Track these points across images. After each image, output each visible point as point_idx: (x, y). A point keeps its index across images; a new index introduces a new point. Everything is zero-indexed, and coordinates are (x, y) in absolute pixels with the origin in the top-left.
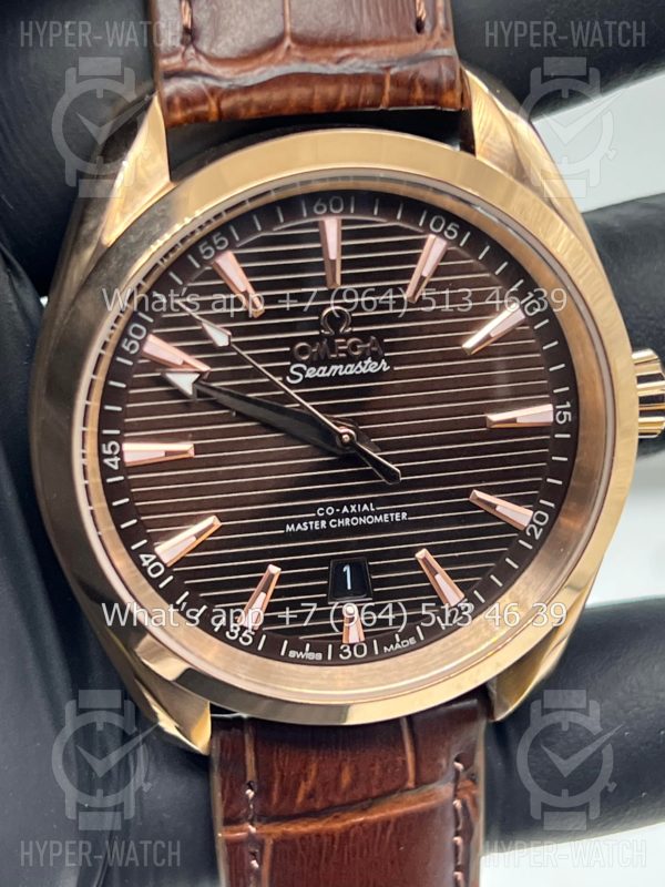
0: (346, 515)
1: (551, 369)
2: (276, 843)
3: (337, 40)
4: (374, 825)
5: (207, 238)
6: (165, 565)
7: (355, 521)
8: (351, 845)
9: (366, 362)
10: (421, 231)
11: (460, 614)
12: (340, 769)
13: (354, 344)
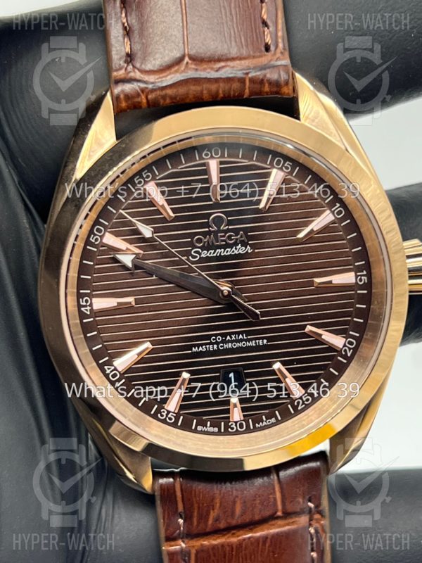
0: (229, 341)
1: (353, 250)
2: (197, 552)
3: (216, 58)
4: (257, 540)
5: (139, 173)
6: (119, 372)
7: (235, 345)
8: (243, 552)
9: (238, 247)
10: (269, 167)
11: (303, 403)
12: (234, 502)
13: (230, 236)
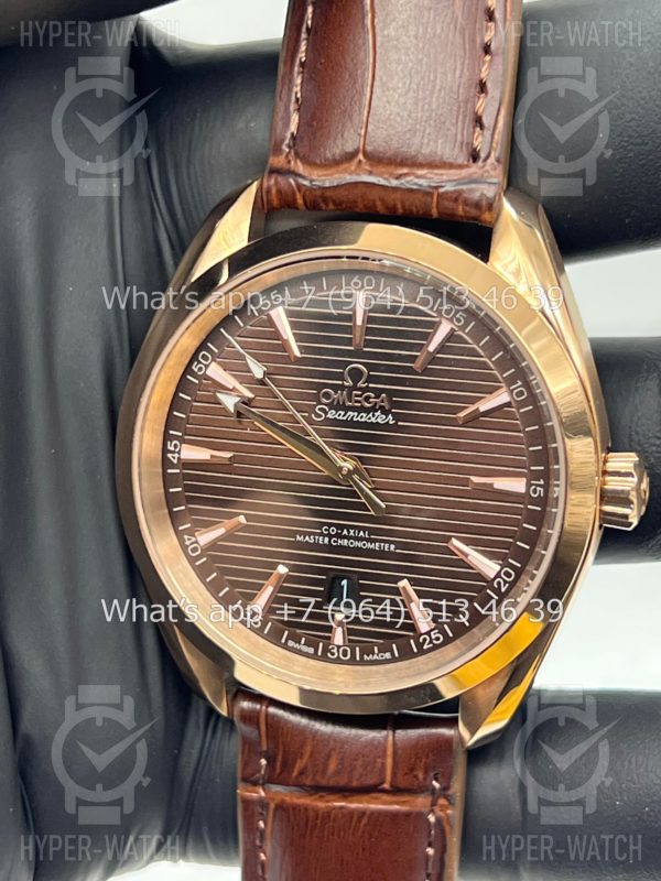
0: (345, 537)
1: (531, 449)
2: (276, 808)
3: (399, 160)
4: (352, 813)
6: (201, 547)
7: (352, 543)
8: (331, 824)
9: (376, 414)
10: (435, 315)
11: (431, 642)
12: (329, 756)
13: (369, 397)
